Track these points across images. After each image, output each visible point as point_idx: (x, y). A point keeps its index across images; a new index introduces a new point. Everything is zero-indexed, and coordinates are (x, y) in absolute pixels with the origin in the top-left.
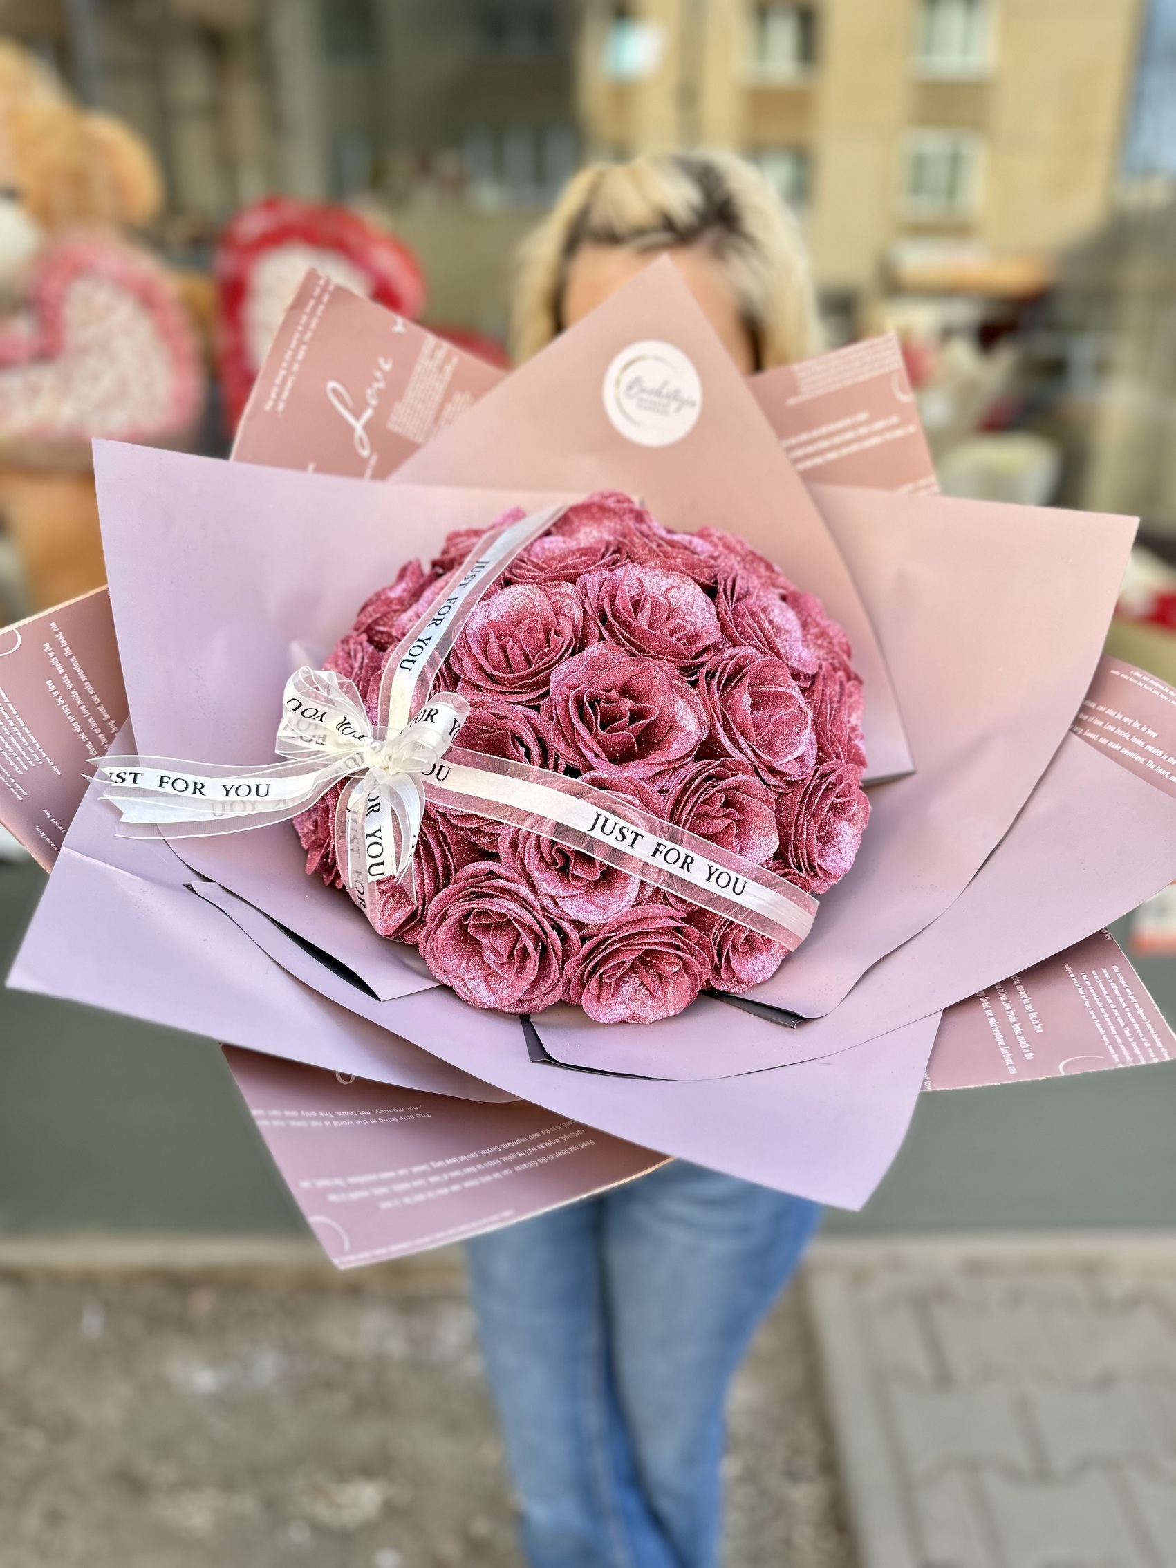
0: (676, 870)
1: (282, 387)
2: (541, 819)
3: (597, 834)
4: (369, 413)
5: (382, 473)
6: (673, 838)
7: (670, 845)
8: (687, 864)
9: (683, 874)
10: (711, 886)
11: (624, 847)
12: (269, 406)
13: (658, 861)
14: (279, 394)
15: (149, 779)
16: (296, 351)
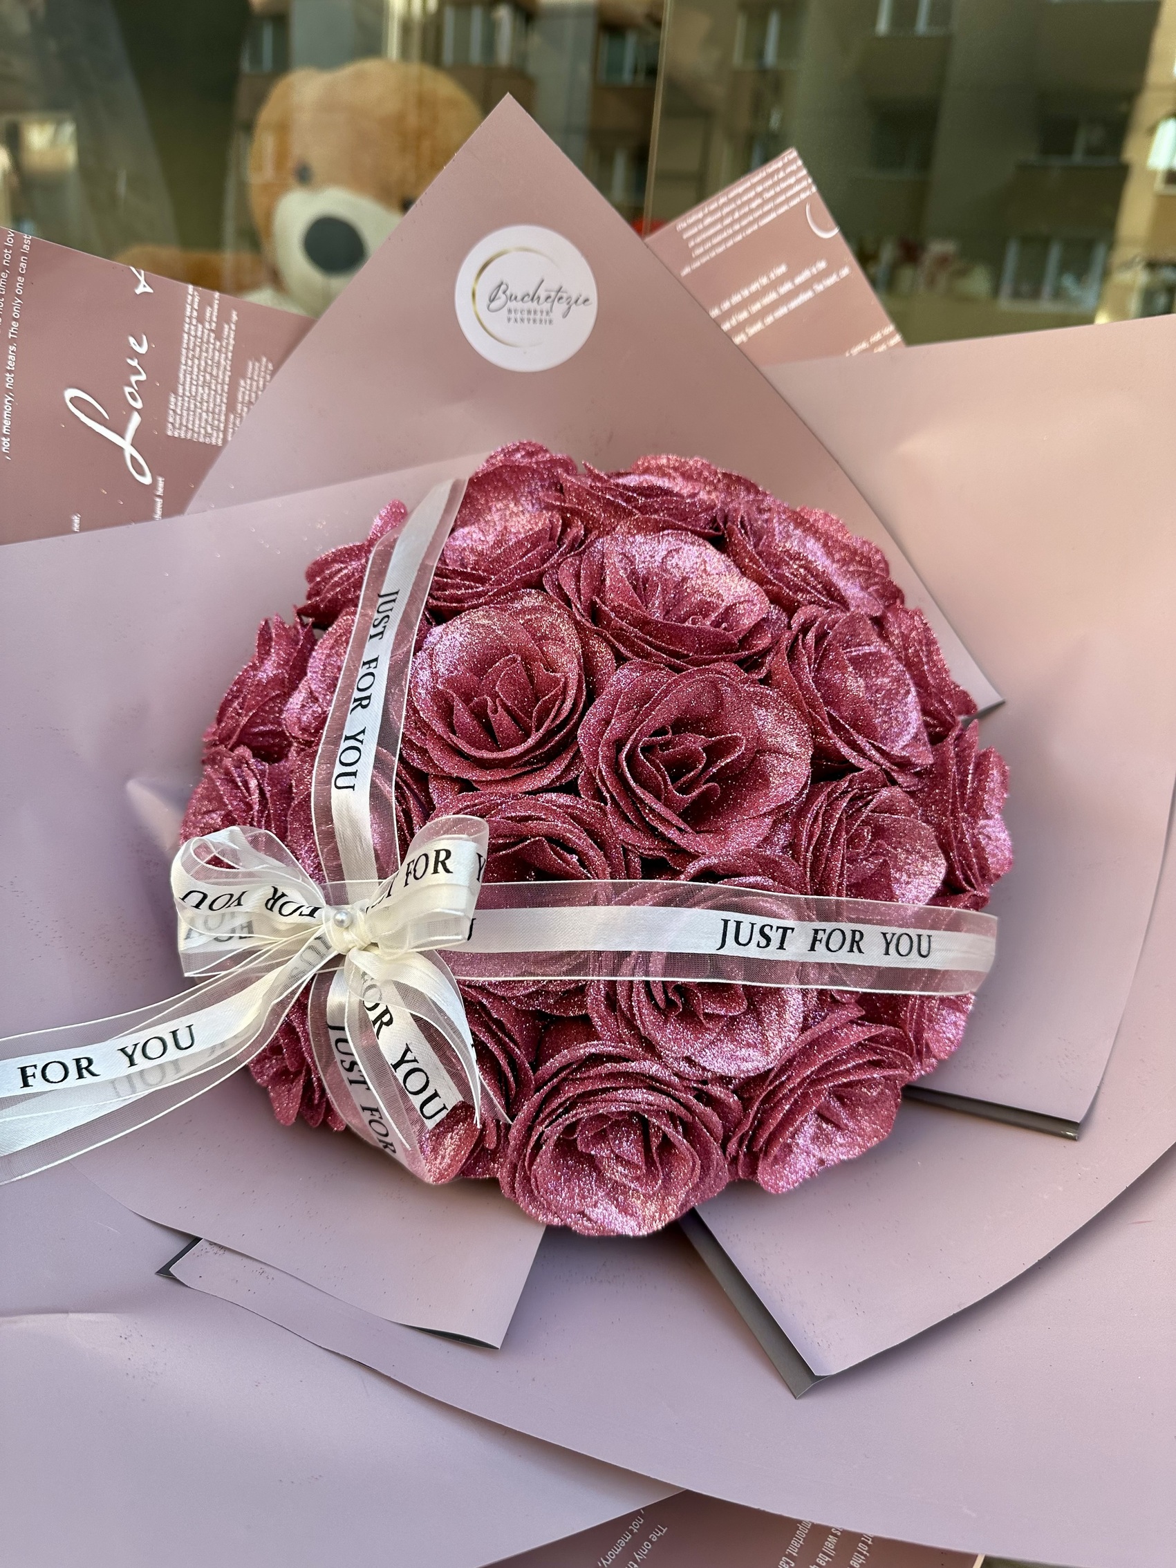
0: (844, 957)
2: (646, 956)
3: (731, 949)
4: (136, 420)
6: (824, 916)
7: (829, 925)
8: (856, 944)
9: (854, 959)
10: (892, 961)
11: (772, 953)
13: (819, 954)
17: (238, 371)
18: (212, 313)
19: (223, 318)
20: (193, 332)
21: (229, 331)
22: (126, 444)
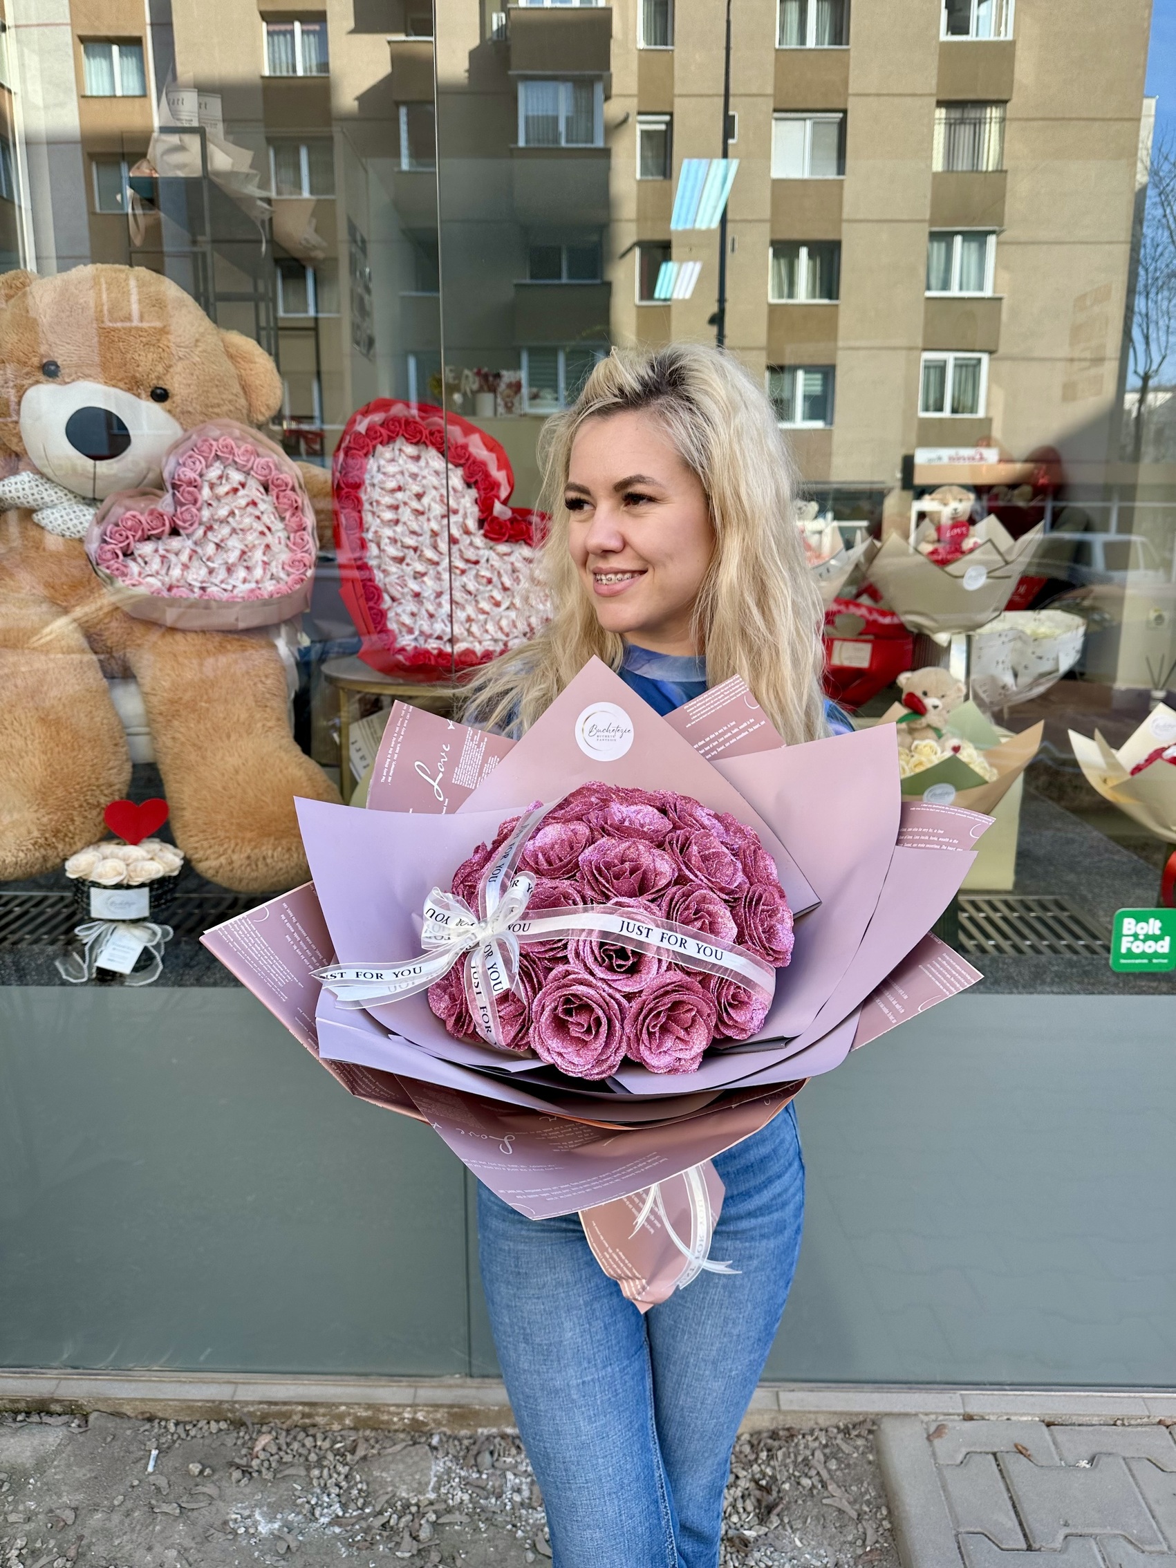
0: (677, 948)
1: (389, 768)
2: (591, 931)
3: (624, 933)
4: (441, 775)
5: (452, 810)
6: (671, 930)
7: (670, 933)
8: (683, 944)
9: (682, 950)
10: (701, 956)
11: (642, 938)
12: (383, 780)
13: (665, 944)
14: (388, 772)
15: (350, 975)
16: (395, 748)
17: (485, 761)
18: (477, 738)
19: (481, 740)
20: (468, 745)
21: (483, 745)
22: (435, 784)
